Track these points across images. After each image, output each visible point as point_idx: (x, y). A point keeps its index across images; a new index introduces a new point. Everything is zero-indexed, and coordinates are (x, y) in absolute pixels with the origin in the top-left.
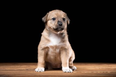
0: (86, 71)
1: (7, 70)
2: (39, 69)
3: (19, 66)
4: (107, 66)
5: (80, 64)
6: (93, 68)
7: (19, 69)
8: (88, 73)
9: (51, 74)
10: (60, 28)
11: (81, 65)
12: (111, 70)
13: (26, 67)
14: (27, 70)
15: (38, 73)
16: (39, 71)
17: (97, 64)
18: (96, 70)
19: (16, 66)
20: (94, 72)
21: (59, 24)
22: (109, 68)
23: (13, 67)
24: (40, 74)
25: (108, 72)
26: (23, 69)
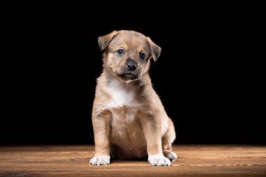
0: (199, 163)
1: (30, 162)
2: (97, 159)
3: (55, 153)
4: (245, 151)
5: (185, 148)
6: (215, 156)
7: (55, 158)
8: (206, 168)
9: (125, 170)
10: (130, 74)
11: (187, 150)
12: (254, 160)
13: (70, 155)
14: (73, 160)
15: (97, 168)
16: (98, 164)
17: (222, 148)
18: (221, 161)
19: (49, 153)
20: (218, 165)
21: (129, 66)
22: (249, 155)
23: (41, 155)
24: (102, 170)
25: (249, 165)
26: (63, 158)
